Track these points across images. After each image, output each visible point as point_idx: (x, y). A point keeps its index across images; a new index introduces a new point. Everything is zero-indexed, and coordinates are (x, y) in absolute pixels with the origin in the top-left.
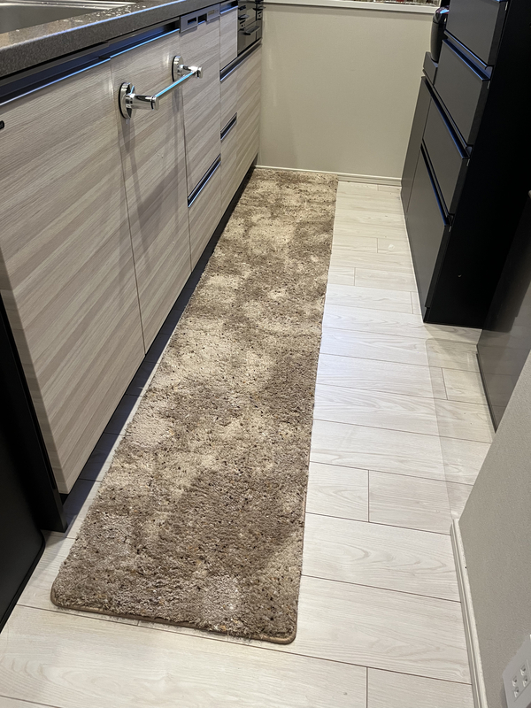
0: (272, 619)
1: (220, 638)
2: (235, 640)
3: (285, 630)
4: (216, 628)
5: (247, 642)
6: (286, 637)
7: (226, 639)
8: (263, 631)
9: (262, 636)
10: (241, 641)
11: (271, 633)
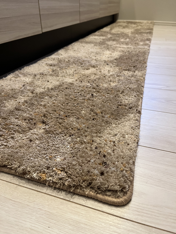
0: (102, 174)
1: (39, 188)
2: (55, 193)
3: (117, 188)
4: (35, 175)
5: (68, 197)
6: (118, 197)
7: (44, 190)
8: (90, 185)
9: (87, 192)
10: (62, 195)
11: (99, 189)
